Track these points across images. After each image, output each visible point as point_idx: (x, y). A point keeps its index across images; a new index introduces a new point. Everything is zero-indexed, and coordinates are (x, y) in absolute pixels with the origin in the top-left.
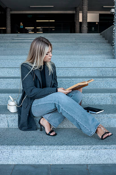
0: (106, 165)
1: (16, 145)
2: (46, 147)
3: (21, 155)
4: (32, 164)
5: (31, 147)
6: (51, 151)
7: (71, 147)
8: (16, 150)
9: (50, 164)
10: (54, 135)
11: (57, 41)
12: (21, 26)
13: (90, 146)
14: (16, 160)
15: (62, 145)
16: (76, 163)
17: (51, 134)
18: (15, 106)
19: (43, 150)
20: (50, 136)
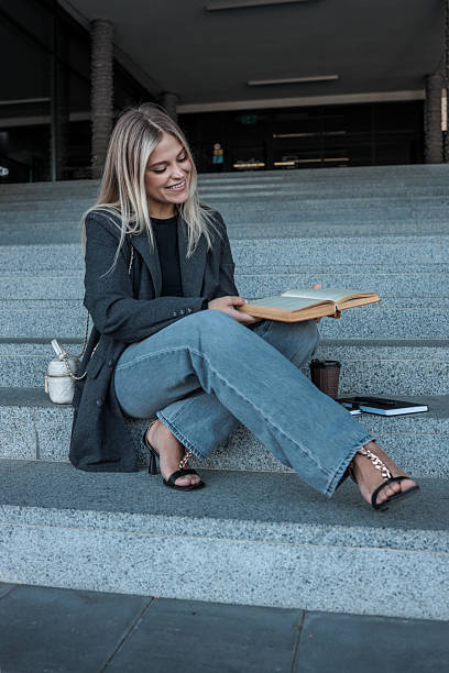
0: (392, 621)
1: (25, 504)
2: (137, 518)
3: (43, 549)
4: (82, 588)
5: (78, 514)
6: (158, 539)
7: (238, 529)
8: (24, 526)
9: (154, 594)
10: (191, 487)
11: (331, 192)
12: (215, 158)
13: (318, 530)
14: (24, 566)
15: (199, 518)
16: (261, 598)
17: (180, 482)
18: (68, 379)
19: (126, 531)
20: (174, 491)
